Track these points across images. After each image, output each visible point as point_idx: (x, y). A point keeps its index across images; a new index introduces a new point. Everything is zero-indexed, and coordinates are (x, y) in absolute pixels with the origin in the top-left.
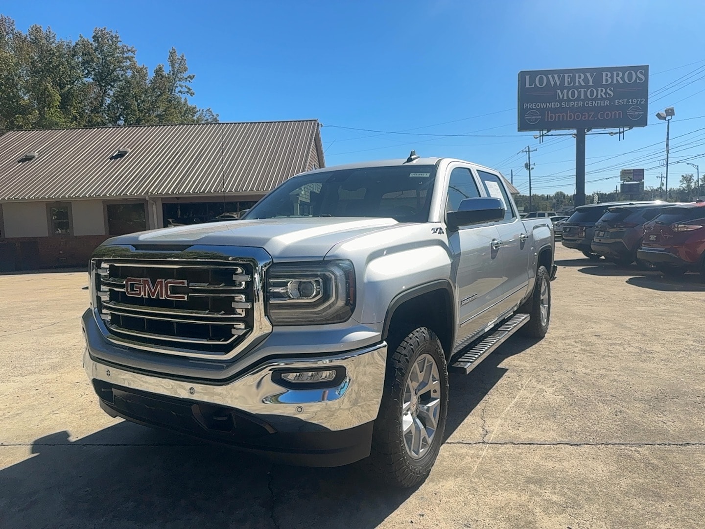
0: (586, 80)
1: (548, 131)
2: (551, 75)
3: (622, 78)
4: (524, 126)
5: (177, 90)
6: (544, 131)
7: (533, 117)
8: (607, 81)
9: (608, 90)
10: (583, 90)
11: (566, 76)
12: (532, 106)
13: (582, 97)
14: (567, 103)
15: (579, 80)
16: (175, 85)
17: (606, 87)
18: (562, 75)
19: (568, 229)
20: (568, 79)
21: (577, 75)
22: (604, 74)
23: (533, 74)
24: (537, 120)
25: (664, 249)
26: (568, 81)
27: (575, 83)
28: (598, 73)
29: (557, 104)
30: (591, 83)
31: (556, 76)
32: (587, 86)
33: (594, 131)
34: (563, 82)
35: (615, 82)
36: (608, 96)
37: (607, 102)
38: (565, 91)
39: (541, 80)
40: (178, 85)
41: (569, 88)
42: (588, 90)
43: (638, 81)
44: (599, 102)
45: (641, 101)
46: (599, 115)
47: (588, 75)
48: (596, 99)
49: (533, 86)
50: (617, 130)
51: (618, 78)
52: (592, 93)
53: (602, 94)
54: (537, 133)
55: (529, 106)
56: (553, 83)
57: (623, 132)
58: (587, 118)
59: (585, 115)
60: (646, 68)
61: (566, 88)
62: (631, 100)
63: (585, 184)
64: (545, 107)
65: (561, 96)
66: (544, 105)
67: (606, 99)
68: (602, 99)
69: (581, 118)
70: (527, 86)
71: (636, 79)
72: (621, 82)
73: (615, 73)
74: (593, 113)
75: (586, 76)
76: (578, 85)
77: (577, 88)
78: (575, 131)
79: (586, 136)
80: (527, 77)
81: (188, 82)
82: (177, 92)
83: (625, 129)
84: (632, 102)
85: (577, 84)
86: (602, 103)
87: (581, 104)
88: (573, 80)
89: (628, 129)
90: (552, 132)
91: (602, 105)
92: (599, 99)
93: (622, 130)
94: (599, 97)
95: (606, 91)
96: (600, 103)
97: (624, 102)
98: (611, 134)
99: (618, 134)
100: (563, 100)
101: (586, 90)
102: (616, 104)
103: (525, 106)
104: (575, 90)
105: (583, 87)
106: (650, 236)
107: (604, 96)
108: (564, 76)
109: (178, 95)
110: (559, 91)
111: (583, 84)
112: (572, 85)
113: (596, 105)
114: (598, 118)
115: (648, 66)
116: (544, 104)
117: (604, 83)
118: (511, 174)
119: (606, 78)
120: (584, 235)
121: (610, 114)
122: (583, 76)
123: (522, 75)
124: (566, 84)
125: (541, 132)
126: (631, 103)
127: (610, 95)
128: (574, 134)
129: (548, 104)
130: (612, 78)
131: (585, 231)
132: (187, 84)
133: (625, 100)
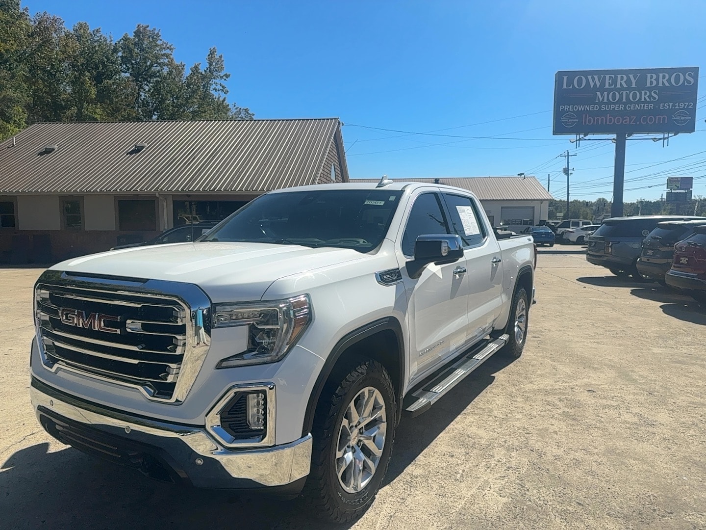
0: (628, 82)
1: (585, 135)
2: (591, 76)
3: (669, 81)
4: (560, 128)
5: (212, 87)
6: (581, 135)
7: (570, 120)
8: (651, 83)
9: (653, 94)
10: (624, 93)
11: (607, 77)
12: (569, 109)
13: (624, 100)
14: (607, 106)
15: (621, 82)
16: (211, 82)
17: (650, 89)
18: (602, 76)
19: (594, 244)
20: (609, 80)
21: (619, 76)
22: (649, 75)
23: (571, 75)
24: (573, 123)
25: (696, 275)
26: (609, 83)
27: (616, 85)
28: (642, 74)
29: (597, 107)
30: (634, 86)
31: (596, 77)
32: (629, 89)
33: (635, 136)
34: (603, 83)
35: (660, 85)
36: (652, 100)
37: (651, 106)
38: (606, 93)
39: (580, 82)
40: (213, 82)
41: (609, 90)
42: (630, 93)
43: (686, 84)
44: (642, 105)
45: (688, 106)
46: (642, 120)
47: (631, 76)
48: (639, 102)
49: (571, 87)
50: (661, 136)
51: (663, 80)
52: (634, 96)
53: (646, 97)
54: (573, 137)
55: (566, 108)
56: (592, 85)
57: (668, 138)
58: (628, 123)
59: (627, 119)
60: (696, 69)
61: (607, 90)
62: (677, 104)
63: (624, 192)
64: (583, 110)
65: (601, 99)
66: (581, 108)
67: (652, 102)
68: (646, 102)
69: (622, 122)
70: (565, 87)
71: (684, 81)
72: (667, 84)
73: (661, 75)
74: (635, 117)
75: (629, 78)
77: (618, 90)
78: (614, 136)
79: (627, 141)
80: (565, 78)
81: (223, 80)
82: (211, 89)
83: (670, 135)
84: (679, 106)
85: (619, 86)
86: (645, 107)
87: (622, 107)
88: (615, 81)
89: (673, 134)
90: (590, 136)
91: (645, 109)
92: (643, 103)
93: (666, 136)
94: (643, 100)
95: (650, 94)
96: (644, 106)
97: (669, 105)
98: (654, 140)
99: (663, 140)
100: (603, 103)
101: (628, 92)
102: (661, 108)
103: (561, 108)
104: (616, 93)
105: (625, 89)
106: (681, 259)
107: (648, 100)
108: (605, 77)
109: (213, 92)
110: (598, 93)
111: (625, 86)
112: (613, 87)
113: (639, 108)
114: (640, 122)
115: (698, 67)
116: (582, 106)
117: (648, 85)
118: (548, 179)
119: (650, 81)
120: (610, 251)
121: (654, 118)
122: (625, 78)
123: (560, 75)
124: (607, 86)
125: (578, 136)
126: (677, 107)
127: (654, 98)
128: (614, 139)
129: (586, 106)
130: (657, 80)
131: (611, 246)
132: (222, 82)
133: (671, 104)
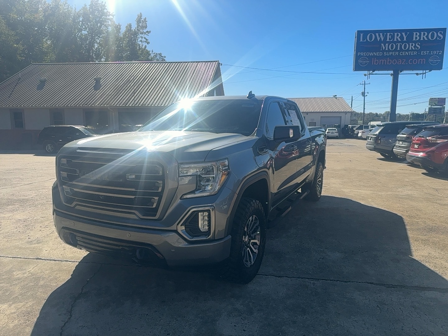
0: (402, 37)
1: (373, 71)
2: (378, 34)
3: (427, 37)
4: (358, 67)
6: (370, 71)
7: (364, 62)
8: (416, 38)
9: (417, 45)
10: (399, 44)
11: (388, 34)
12: (364, 54)
13: (399, 49)
14: (387, 53)
15: (397, 37)
16: (138, 37)
17: (415, 42)
18: (385, 34)
20: (390, 36)
21: (396, 34)
22: (415, 33)
23: (366, 33)
24: (366, 63)
26: (389, 38)
27: (394, 39)
28: (410, 32)
29: (381, 53)
30: (405, 40)
31: (381, 34)
32: (402, 42)
33: (405, 72)
34: (385, 38)
35: (422, 39)
37: (415, 53)
38: (387, 44)
39: (371, 38)
40: (140, 37)
41: (389, 43)
42: (402, 44)
43: (438, 39)
44: (410, 52)
45: (439, 53)
46: (409, 61)
47: (404, 34)
48: (408, 50)
49: (365, 41)
50: (421, 72)
51: (424, 36)
52: (405, 46)
53: (413, 47)
54: (366, 72)
55: (362, 54)
56: (378, 39)
57: (425, 73)
58: (401, 63)
59: (400, 61)
60: (444, 30)
63: (397, 108)
64: (372, 55)
65: (384, 48)
66: (371, 54)
67: (415, 50)
68: (412, 50)
69: (397, 63)
70: (361, 40)
72: (426, 39)
73: (422, 33)
74: (405, 60)
75: (402, 35)
76: (396, 40)
77: (395, 43)
78: (392, 72)
79: (399, 75)
80: (362, 35)
81: (146, 35)
82: (139, 41)
83: (427, 71)
84: (433, 53)
88: (393, 37)
89: (428, 71)
90: (376, 72)
91: (412, 54)
92: (410, 51)
93: (424, 72)
94: (410, 49)
95: (415, 45)
96: (411, 53)
97: (427, 53)
98: (417, 74)
99: (422, 75)
100: (385, 51)
101: (401, 44)
102: (422, 54)
103: (359, 54)
105: (399, 42)
106: (415, 145)
107: (414, 49)
109: (140, 43)
110: (382, 44)
111: (399, 40)
112: (392, 40)
113: (408, 54)
114: (408, 63)
115: (446, 28)
116: (372, 53)
117: (414, 39)
118: (351, 99)
119: (415, 36)
121: (417, 61)
122: (400, 35)
123: (359, 32)
124: (388, 40)
125: (369, 72)
127: (418, 48)
128: (392, 74)
129: (374, 53)
130: (420, 36)
